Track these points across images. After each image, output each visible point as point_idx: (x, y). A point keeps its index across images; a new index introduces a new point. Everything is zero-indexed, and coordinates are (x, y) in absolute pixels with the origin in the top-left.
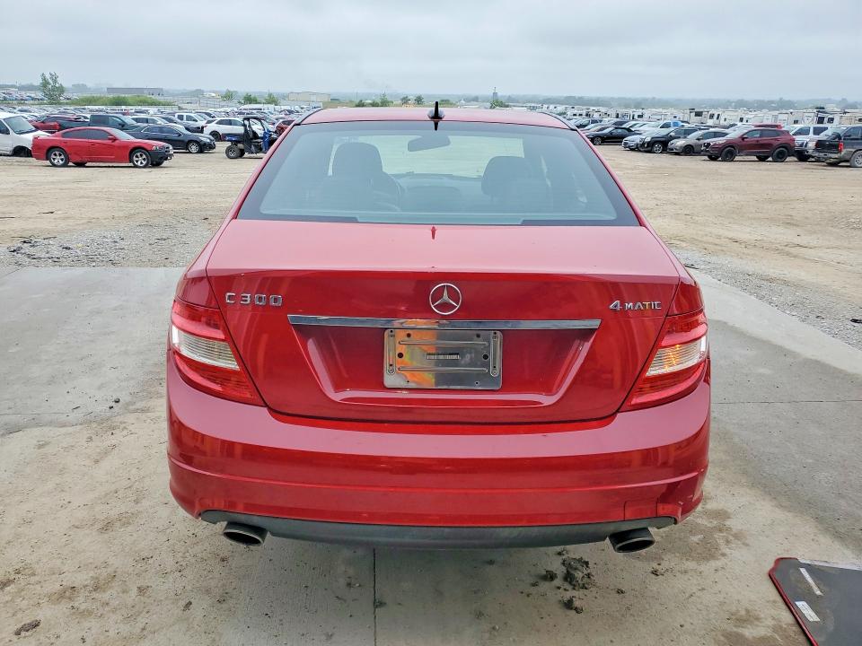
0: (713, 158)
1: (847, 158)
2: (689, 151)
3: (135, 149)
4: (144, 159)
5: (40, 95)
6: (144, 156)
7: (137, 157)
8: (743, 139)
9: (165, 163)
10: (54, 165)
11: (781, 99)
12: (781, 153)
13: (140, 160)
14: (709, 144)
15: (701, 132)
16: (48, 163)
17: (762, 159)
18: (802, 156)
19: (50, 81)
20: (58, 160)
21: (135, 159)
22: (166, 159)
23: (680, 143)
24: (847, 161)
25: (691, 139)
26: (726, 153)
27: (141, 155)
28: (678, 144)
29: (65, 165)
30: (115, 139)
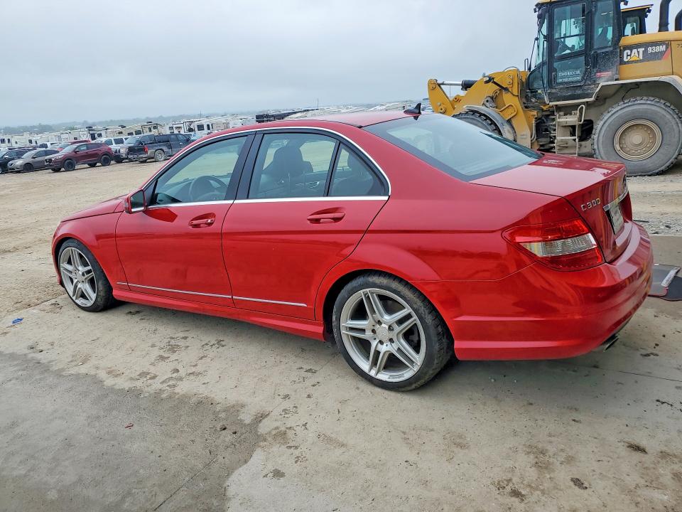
0: (57, 170)
1: (152, 155)
2: (28, 168)
8: (76, 152)
11: (40, 124)
12: (105, 159)
14: (50, 160)
15: (34, 152)
17: (93, 165)
18: (119, 160)
23: (19, 163)
24: (153, 158)
25: (27, 157)
26: (68, 164)
28: (17, 163)
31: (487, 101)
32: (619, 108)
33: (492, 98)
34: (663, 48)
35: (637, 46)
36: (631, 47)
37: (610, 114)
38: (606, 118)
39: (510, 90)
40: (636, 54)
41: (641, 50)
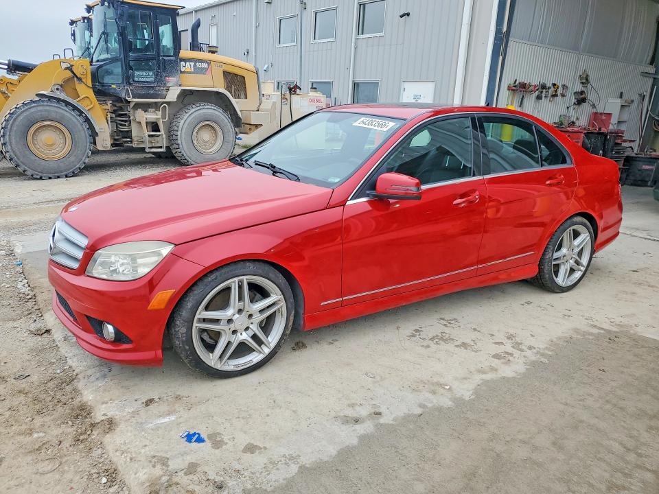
31: (57, 89)
32: (194, 110)
33: (61, 86)
34: (205, 65)
35: (190, 60)
36: (185, 60)
37: (188, 115)
38: (185, 118)
39: (84, 80)
40: (189, 67)
41: (192, 64)
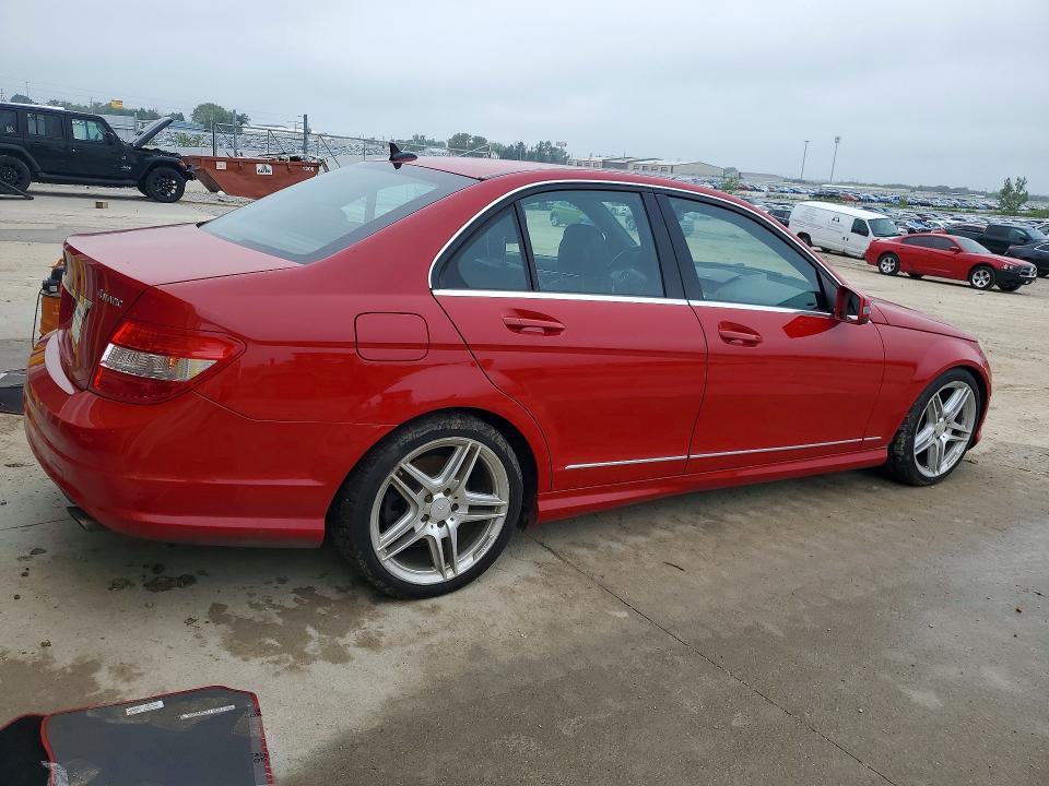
3: (980, 265)
4: (986, 280)
5: (993, 203)
6: (988, 276)
7: (978, 275)
9: (1022, 289)
10: (882, 272)
13: (980, 280)
16: (876, 268)
19: (1015, 188)
20: (888, 267)
21: (975, 277)
22: (1023, 283)
27: (985, 274)
29: (893, 274)
30: (959, 251)
